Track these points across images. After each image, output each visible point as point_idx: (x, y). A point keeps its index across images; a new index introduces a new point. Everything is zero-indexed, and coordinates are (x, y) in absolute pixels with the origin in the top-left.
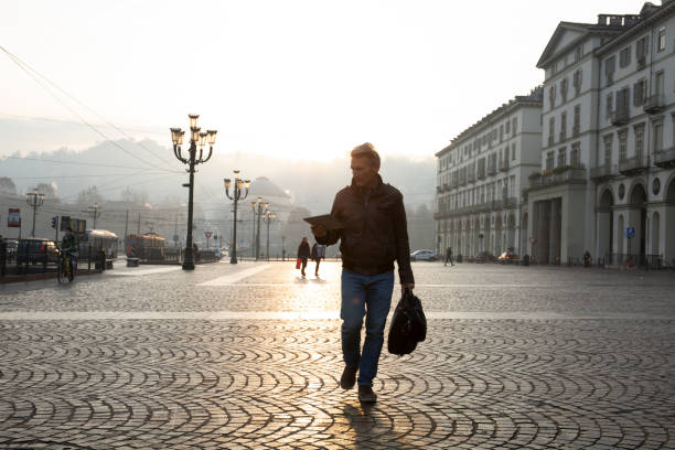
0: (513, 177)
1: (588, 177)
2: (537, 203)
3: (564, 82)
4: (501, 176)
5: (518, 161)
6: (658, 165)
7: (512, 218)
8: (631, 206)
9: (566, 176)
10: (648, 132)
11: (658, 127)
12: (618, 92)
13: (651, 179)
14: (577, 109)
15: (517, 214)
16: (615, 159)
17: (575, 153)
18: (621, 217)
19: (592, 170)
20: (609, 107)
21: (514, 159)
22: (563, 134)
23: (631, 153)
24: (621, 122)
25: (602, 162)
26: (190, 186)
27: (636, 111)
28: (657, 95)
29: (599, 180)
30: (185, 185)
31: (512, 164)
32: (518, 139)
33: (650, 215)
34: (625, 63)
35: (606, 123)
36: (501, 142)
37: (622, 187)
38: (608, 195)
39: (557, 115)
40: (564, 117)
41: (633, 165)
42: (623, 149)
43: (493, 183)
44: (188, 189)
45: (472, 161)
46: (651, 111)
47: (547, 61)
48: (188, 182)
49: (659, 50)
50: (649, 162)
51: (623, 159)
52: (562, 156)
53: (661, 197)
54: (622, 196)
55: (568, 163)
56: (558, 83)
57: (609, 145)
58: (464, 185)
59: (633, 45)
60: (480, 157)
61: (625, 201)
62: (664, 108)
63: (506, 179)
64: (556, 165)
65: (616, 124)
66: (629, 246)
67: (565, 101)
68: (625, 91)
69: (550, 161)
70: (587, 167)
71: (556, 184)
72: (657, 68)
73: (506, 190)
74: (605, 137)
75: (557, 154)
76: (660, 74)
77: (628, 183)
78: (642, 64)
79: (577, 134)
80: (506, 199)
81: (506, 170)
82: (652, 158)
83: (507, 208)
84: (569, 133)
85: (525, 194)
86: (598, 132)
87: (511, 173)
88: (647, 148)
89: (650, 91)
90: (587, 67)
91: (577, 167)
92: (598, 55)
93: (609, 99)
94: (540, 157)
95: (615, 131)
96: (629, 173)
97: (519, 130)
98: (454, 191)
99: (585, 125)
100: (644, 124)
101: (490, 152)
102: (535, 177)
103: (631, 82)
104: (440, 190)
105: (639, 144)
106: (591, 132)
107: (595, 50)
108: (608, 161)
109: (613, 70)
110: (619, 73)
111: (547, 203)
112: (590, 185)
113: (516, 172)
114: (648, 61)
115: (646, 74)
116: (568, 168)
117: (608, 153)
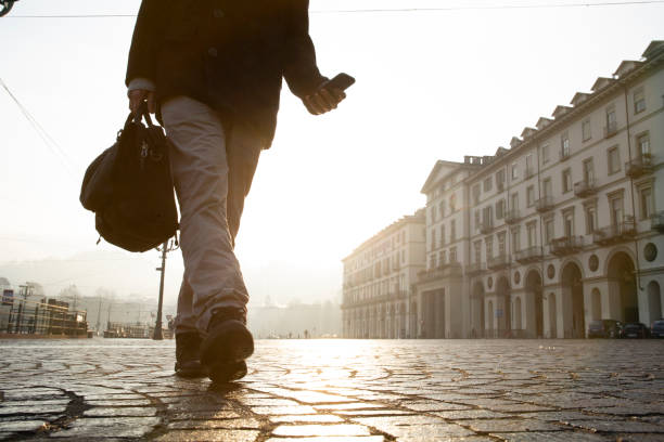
0: (403, 275)
1: (463, 272)
2: (424, 294)
3: (442, 203)
4: (395, 274)
5: (407, 263)
6: (518, 261)
7: (403, 306)
8: (498, 293)
9: (447, 272)
10: (508, 238)
11: (515, 233)
12: (484, 210)
13: (513, 272)
14: (453, 222)
15: (407, 302)
16: (484, 259)
17: (453, 255)
18: (491, 302)
19: (466, 267)
20: (477, 220)
21: (404, 261)
22: (443, 241)
23: (496, 253)
24: (487, 230)
25: (474, 261)
26: (162, 269)
27: (499, 223)
28: (513, 211)
29: (472, 275)
30: (158, 269)
31: (402, 265)
32: (407, 247)
33: (513, 299)
34: (487, 189)
35: (476, 232)
36: (394, 249)
37: (490, 279)
38: (480, 286)
39: (437, 227)
40: (443, 228)
41: (498, 262)
42: (489, 251)
43: (388, 280)
44: (160, 272)
45: (370, 264)
46: (510, 222)
47: (428, 188)
48: (160, 266)
49: (513, 179)
50: (510, 259)
51: (490, 259)
52: (442, 258)
53: (521, 285)
54: (490, 286)
55: (447, 261)
56: (437, 204)
57: (478, 249)
58: (365, 282)
59: (493, 176)
60: (378, 260)
61: (493, 289)
62: (520, 220)
63: (398, 277)
64: (438, 265)
65: (484, 232)
66: (499, 324)
67: (443, 217)
68: (488, 209)
69: (433, 261)
70: (463, 265)
71: (439, 278)
72: (513, 191)
73: (398, 286)
74: (475, 243)
75: (438, 256)
76: (515, 195)
77: (495, 277)
78: (501, 189)
79: (453, 241)
80: (398, 292)
81: (398, 270)
82: (513, 257)
83: (399, 298)
84: (448, 240)
85: (414, 288)
86: (469, 239)
87: (401, 272)
88: (508, 250)
89: (508, 208)
90: (460, 191)
91: (455, 266)
92: (466, 183)
93: (477, 215)
94: (425, 260)
95: (483, 237)
96: (496, 269)
97: (407, 240)
98: (356, 287)
99: (460, 234)
100: (505, 232)
101: (385, 257)
102: (422, 273)
103: (493, 202)
104: (345, 287)
105: (502, 247)
106: (464, 239)
107: (465, 179)
108: (478, 260)
109: (479, 193)
110: (483, 196)
111: (432, 293)
112: (465, 279)
113: (406, 271)
114: (505, 186)
115: (504, 195)
116: (448, 266)
117: (478, 254)
